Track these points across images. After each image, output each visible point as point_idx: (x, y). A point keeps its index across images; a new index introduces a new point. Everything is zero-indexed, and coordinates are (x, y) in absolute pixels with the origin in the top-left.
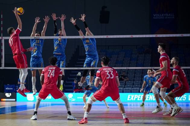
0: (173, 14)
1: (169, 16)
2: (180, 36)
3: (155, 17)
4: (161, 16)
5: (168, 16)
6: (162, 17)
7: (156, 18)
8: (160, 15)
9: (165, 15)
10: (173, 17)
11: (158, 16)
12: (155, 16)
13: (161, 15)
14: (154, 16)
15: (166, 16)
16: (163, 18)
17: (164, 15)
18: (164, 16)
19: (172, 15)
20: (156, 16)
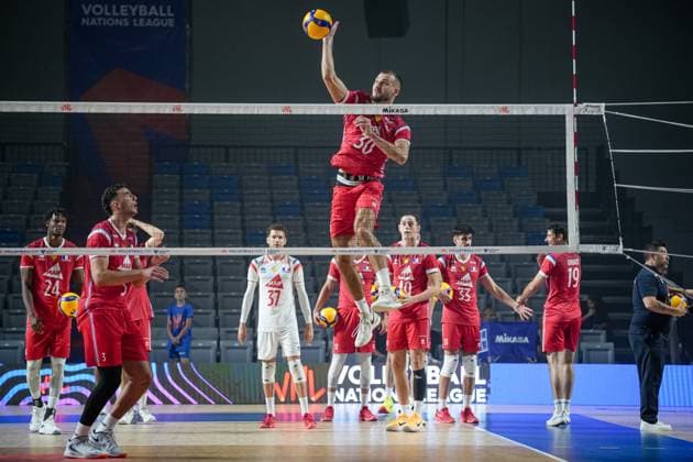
0: (169, 8)
1: (153, 17)
2: (59, 111)
3: (91, 15)
4: (115, 14)
5: (146, 17)
6: (120, 17)
7: (94, 22)
8: (110, 10)
9: (134, 10)
10: (171, 23)
11: (103, 16)
12: (91, 12)
13: (118, 10)
14: (87, 12)
15: (137, 16)
16: (127, 24)
17: (129, 11)
18: (130, 18)
19: (165, 11)
20: (94, 12)
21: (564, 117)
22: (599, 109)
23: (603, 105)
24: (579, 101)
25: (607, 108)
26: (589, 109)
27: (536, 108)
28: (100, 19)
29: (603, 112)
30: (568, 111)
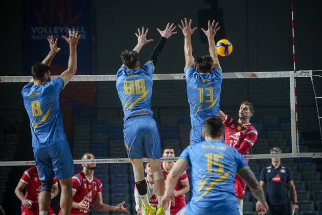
3: (37, 33)
8: (48, 30)
9: (62, 30)
13: (52, 30)
14: (34, 32)
19: (81, 30)
20: (38, 31)
21: (288, 79)
22: (309, 74)
23: (311, 71)
24: (297, 70)
25: (313, 73)
26: (303, 74)
27: (272, 74)
28: (42, 36)
29: (311, 75)
30: (291, 75)
